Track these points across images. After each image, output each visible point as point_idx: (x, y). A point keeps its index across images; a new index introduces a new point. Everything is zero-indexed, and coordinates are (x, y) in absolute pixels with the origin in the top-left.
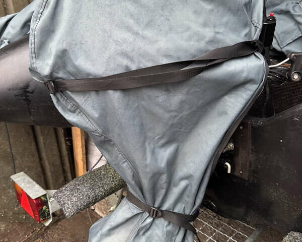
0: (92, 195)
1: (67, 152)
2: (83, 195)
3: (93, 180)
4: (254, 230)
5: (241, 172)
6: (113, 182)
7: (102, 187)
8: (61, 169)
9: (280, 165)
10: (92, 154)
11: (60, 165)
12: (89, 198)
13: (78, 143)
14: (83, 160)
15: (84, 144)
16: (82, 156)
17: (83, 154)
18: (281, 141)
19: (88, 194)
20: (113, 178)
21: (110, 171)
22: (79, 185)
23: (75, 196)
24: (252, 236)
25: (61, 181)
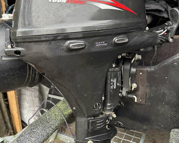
0: (45, 134)
1: (6, 109)
2: (39, 135)
3: (42, 123)
4: (142, 134)
5: (141, 100)
6: (56, 122)
7: (50, 127)
8: (3, 121)
9: (166, 92)
10: (23, 107)
11: (3, 119)
12: (43, 136)
13: (13, 102)
14: (18, 113)
15: (17, 101)
16: (17, 110)
17: (17, 108)
18: (166, 78)
19: (42, 134)
20: (56, 120)
21: (52, 116)
22: (34, 129)
23: (33, 137)
24: (142, 137)
25: (4, 129)
